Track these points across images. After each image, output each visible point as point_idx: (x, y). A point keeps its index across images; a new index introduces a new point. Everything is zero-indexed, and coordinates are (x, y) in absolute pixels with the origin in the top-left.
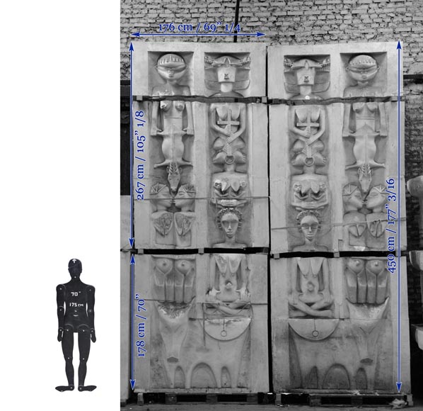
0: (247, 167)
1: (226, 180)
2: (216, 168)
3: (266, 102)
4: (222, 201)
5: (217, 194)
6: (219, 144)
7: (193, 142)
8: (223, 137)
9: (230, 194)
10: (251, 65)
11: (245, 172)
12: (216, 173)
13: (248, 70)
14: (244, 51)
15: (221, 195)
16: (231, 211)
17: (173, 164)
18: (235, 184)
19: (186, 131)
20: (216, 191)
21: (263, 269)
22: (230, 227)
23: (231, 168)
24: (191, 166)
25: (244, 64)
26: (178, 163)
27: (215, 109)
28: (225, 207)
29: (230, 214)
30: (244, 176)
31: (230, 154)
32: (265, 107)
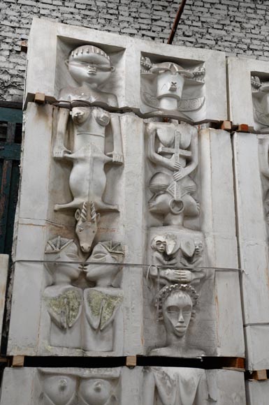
0: (202, 222)
2: (154, 220)
3: (230, 128)
4: (168, 271)
5: (158, 259)
6: (160, 181)
7: (120, 174)
8: (166, 172)
9: (179, 260)
10: (206, 78)
11: (199, 229)
13: (202, 84)
14: (196, 58)
15: (166, 262)
16: (183, 289)
17: (89, 206)
18: (188, 244)
19: (111, 156)
21: (238, 400)
22: (181, 317)
23: (177, 220)
24: (116, 211)
25: (196, 75)
26: (96, 205)
27: (156, 130)
28: (173, 282)
29: (181, 294)
30: (198, 234)
31: (177, 197)
32: (228, 135)
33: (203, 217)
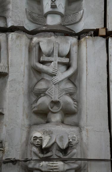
0: (79, 118)
1: (50, 133)
2: (36, 119)
3: (104, 34)
5: (35, 154)
8: (47, 77)
9: (54, 153)
11: (77, 125)
12: (37, 124)
15: (41, 156)
18: (61, 138)
20: (35, 149)
24: (3, 114)
27: (39, 43)
30: (75, 129)
31: (56, 98)
32: (103, 41)
33: (80, 114)
